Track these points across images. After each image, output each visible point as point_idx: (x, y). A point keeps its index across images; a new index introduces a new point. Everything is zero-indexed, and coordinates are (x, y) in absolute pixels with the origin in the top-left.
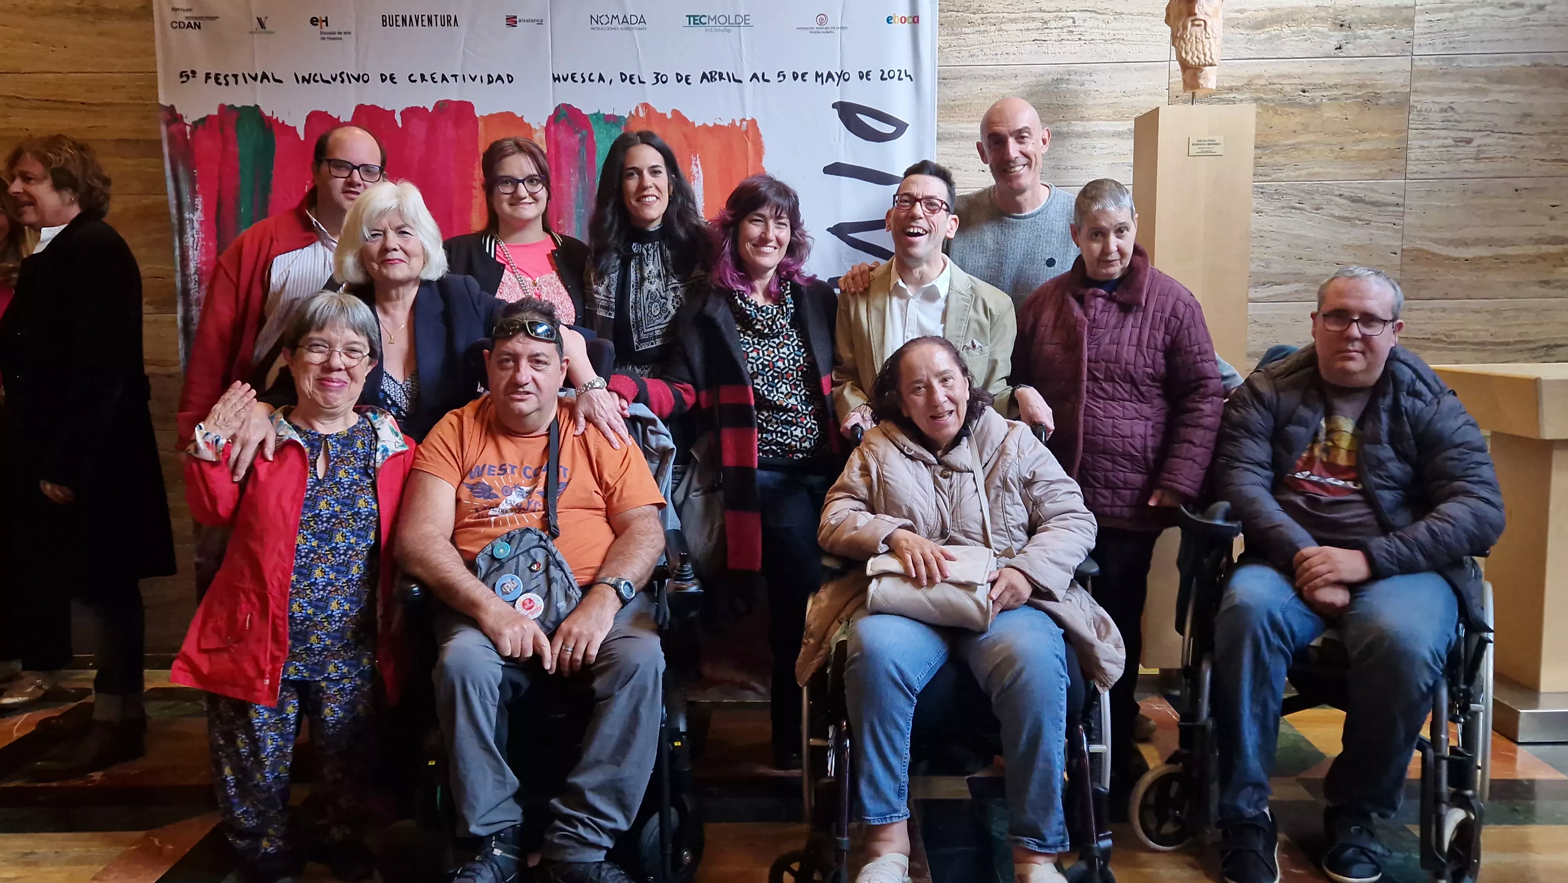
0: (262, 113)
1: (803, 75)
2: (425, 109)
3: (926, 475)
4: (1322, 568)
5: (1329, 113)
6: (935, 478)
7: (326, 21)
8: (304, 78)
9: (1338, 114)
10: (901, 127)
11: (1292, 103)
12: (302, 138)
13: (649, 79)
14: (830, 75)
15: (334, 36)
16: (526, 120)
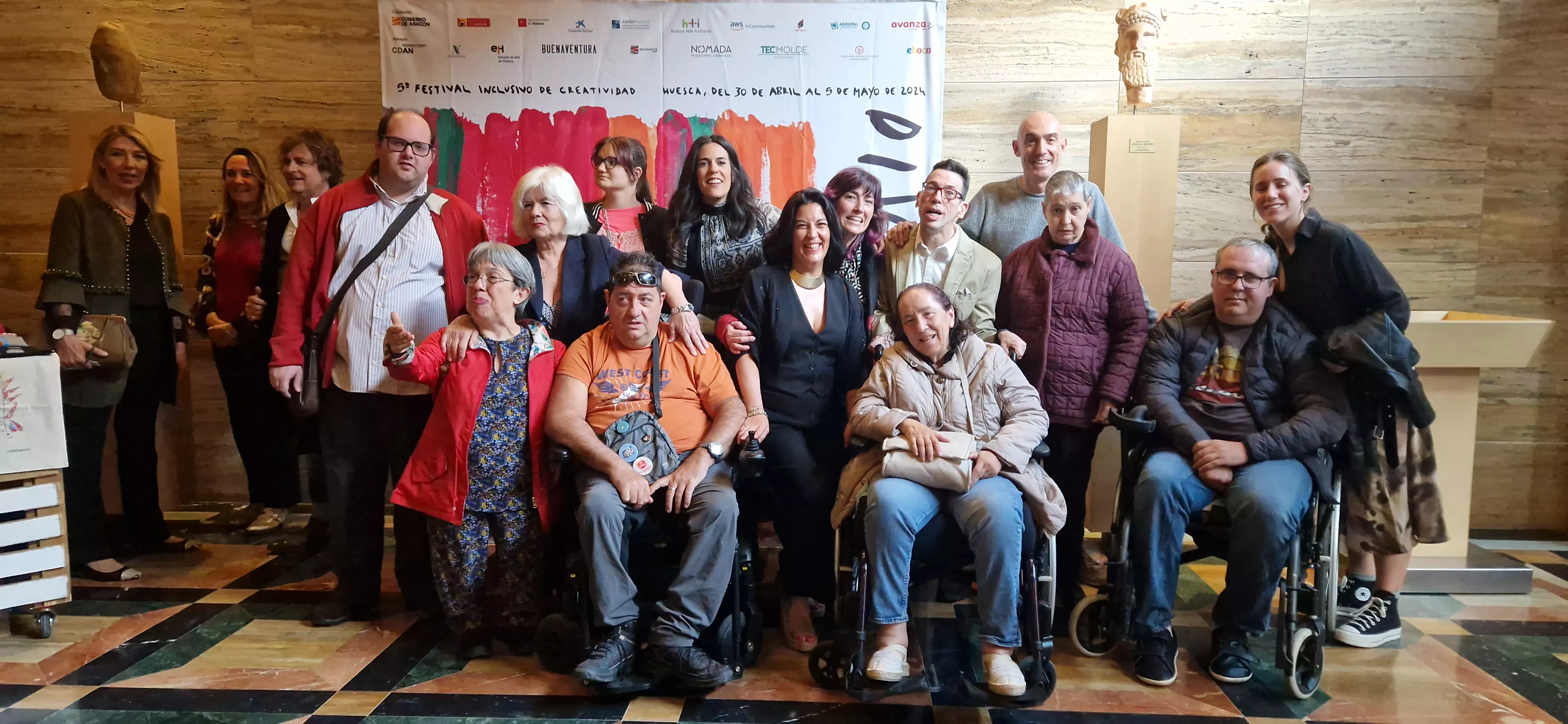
0: (455, 115)
1: (845, 90)
2: (571, 113)
3: (926, 381)
4: (1212, 456)
5: (1240, 120)
6: (932, 384)
7: (502, 48)
8: (485, 89)
9: (1248, 122)
10: (916, 129)
11: (1212, 113)
12: (483, 132)
13: (733, 92)
14: (864, 91)
15: (507, 60)
16: (643, 121)
